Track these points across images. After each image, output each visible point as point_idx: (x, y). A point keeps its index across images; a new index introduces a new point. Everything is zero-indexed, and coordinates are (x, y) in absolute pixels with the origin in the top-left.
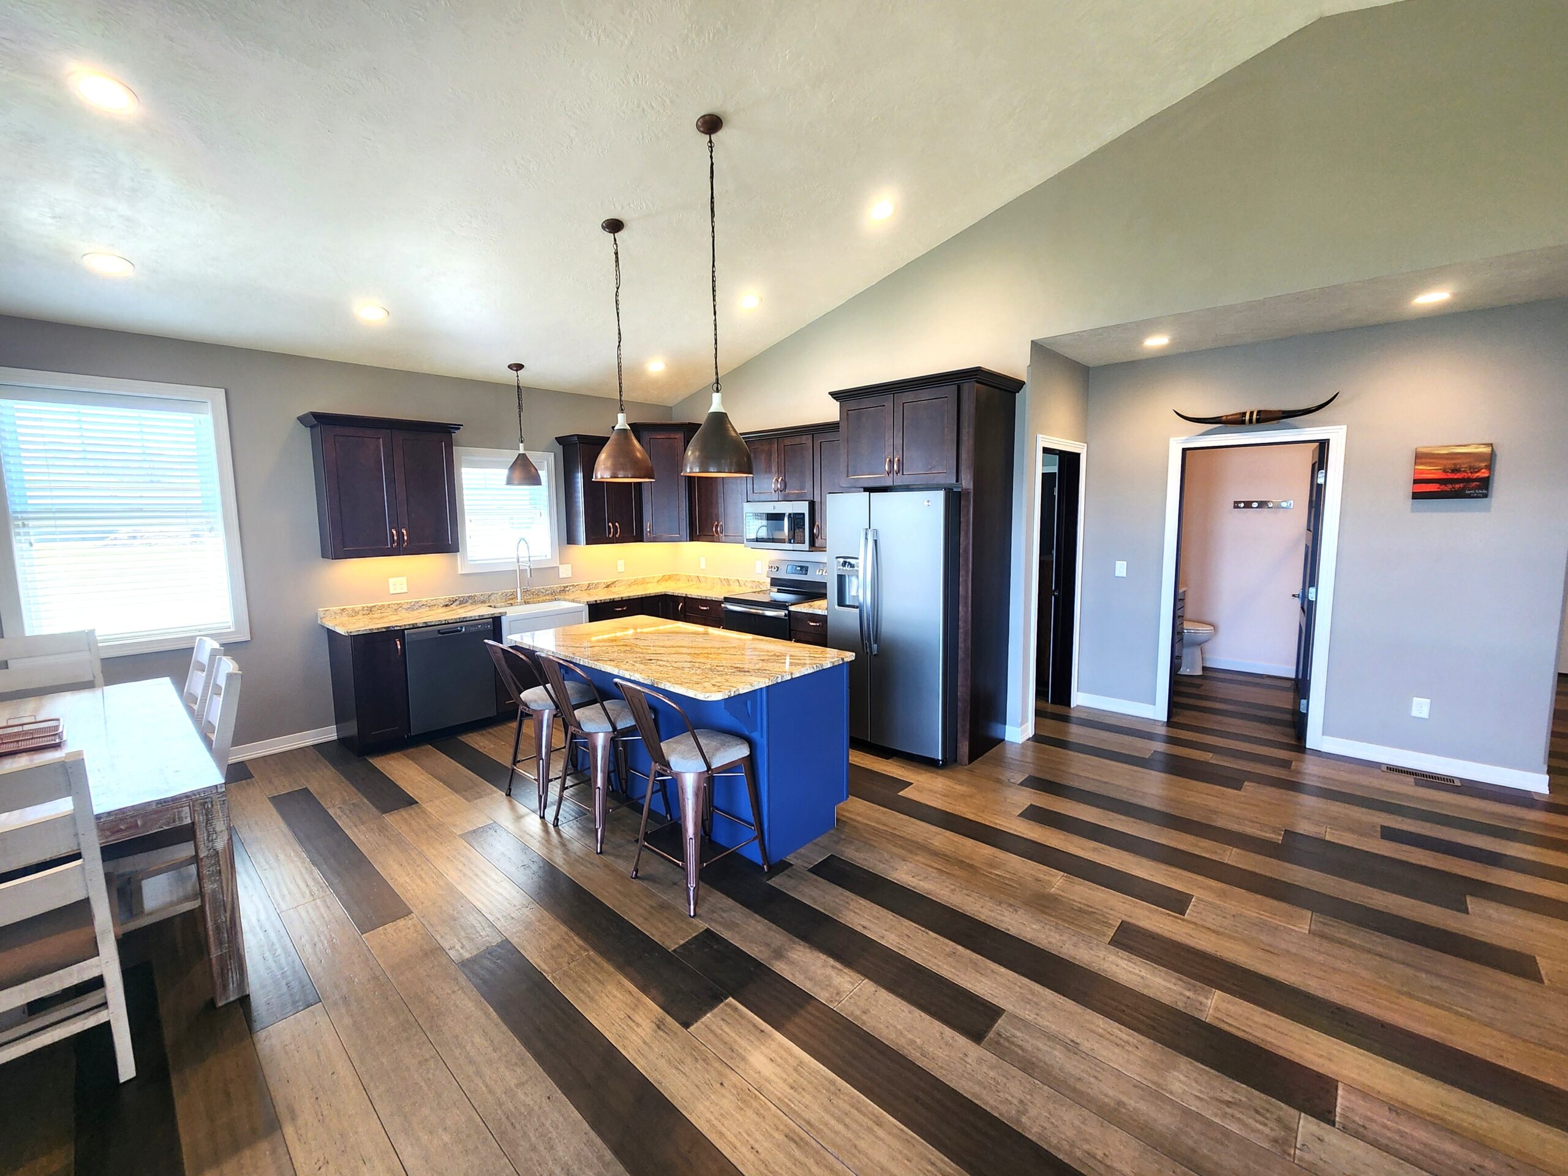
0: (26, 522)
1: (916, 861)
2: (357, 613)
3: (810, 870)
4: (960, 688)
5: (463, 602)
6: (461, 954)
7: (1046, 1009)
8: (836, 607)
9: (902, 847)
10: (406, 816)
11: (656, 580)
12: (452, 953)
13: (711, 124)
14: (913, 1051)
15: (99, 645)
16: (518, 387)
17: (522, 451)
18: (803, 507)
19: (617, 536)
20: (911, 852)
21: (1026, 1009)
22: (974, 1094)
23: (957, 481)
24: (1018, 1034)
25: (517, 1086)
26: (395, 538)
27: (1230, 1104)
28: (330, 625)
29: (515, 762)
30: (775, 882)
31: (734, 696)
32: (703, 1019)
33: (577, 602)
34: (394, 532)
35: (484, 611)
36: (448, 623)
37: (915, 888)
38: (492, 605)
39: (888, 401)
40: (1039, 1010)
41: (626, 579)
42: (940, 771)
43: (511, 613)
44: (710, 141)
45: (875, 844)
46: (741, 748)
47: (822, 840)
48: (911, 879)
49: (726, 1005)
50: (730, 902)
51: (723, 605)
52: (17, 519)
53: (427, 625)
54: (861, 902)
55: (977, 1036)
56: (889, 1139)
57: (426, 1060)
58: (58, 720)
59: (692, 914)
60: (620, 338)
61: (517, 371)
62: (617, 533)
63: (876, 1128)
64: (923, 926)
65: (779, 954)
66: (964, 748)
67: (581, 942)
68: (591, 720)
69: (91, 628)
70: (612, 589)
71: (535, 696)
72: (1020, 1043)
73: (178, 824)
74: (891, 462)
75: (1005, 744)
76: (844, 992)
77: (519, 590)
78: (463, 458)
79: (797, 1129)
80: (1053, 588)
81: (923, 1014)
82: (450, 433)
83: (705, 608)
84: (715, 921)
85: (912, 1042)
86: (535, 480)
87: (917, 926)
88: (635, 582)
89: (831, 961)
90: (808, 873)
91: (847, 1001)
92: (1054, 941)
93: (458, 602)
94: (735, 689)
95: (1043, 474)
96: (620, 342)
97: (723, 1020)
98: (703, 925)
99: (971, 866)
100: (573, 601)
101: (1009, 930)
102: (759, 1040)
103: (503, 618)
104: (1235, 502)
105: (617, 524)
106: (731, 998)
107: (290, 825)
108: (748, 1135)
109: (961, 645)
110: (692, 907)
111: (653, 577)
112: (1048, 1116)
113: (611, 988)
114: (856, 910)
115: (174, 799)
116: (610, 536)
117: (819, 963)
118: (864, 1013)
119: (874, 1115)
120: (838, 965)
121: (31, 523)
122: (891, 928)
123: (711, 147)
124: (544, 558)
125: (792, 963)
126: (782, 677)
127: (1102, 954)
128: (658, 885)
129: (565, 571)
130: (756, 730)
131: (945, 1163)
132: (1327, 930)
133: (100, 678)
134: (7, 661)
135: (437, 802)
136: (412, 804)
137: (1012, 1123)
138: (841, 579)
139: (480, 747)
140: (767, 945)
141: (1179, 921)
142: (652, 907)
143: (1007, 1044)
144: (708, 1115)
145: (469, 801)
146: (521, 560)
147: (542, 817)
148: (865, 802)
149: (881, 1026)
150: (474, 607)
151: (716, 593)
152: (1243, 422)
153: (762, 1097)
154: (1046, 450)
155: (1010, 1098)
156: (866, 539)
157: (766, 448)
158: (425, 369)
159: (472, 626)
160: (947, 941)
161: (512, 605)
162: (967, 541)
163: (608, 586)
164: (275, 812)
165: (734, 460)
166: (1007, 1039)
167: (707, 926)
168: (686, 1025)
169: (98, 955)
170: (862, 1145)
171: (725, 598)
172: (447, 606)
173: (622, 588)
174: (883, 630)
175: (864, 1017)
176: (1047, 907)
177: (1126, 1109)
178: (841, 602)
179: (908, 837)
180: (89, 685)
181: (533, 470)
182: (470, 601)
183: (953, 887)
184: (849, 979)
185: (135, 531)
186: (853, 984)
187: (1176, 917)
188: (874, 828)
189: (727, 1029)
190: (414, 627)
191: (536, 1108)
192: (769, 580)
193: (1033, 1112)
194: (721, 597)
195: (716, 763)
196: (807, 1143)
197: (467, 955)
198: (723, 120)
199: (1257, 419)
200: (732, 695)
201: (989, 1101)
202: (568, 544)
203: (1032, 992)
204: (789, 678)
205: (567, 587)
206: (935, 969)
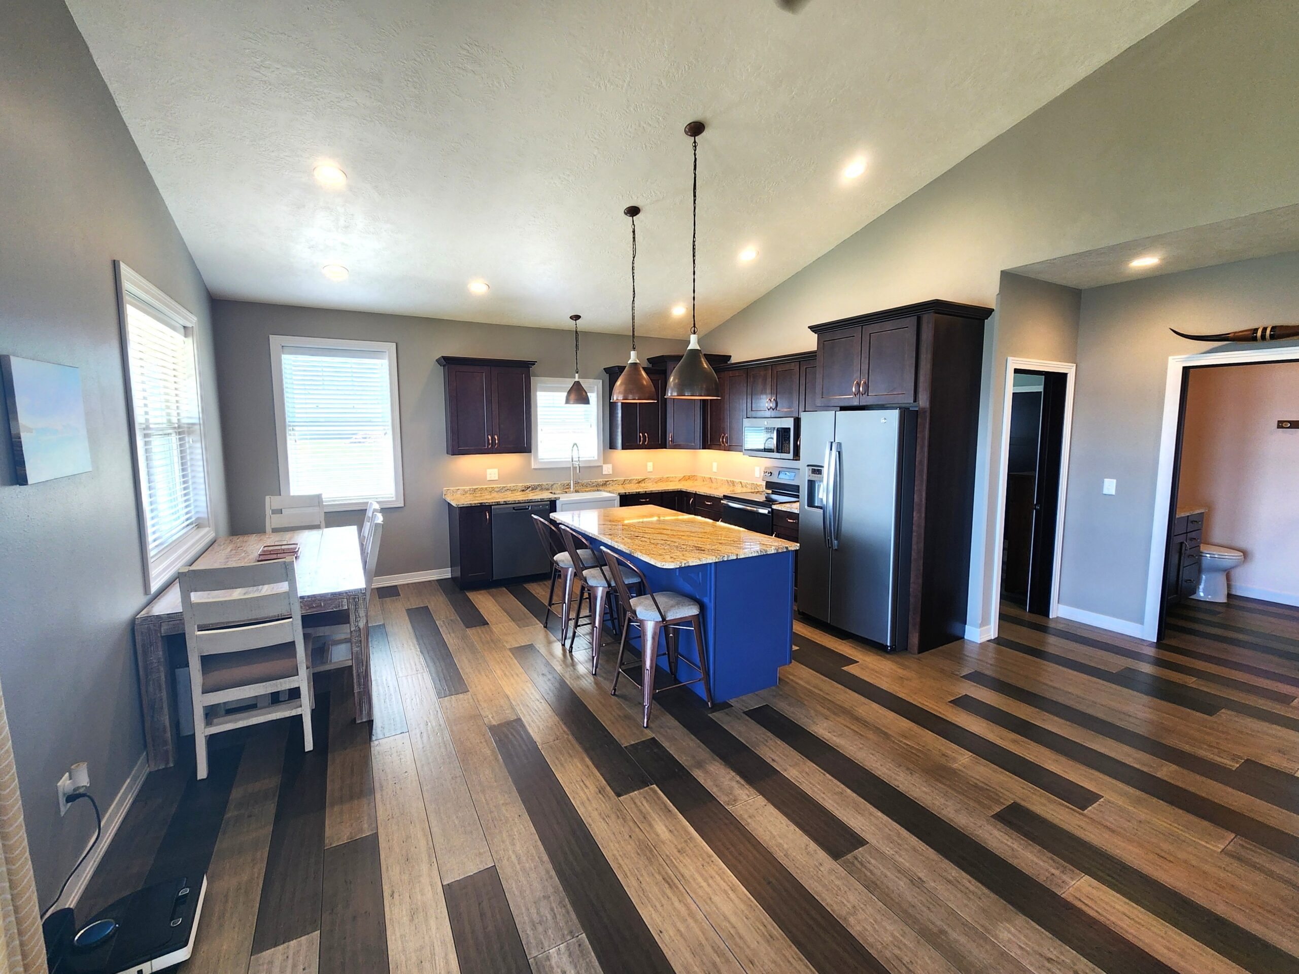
0: (294, 428)
1: (837, 721)
2: (466, 492)
3: (745, 713)
4: (912, 585)
5: (534, 488)
6: (490, 722)
7: (906, 850)
8: (806, 507)
9: (828, 709)
10: (480, 632)
11: (677, 480)
12: (486, 720)
13: (696, 129)
14: (778, 851)
15: (324, 503)
16: (576, 332)
17: (577, 379)
18: (789, 423)
19: (646, 443)
20: (835, 714)
21: (887, 846)
22: (816, 892)
23: (915, 401)
24: (873, 861)
25: (503, 804)
26: (490, 442)
27: (1051, 961)
28: (448, 500)
29: (550, 604)
30: (715, 716)
31: (685, 567)
32: (631, 794)
33: (612, 493)
34: (490, 437)
35: (546, 495)
36: (520, 503)
37: (827, 740)
38: (553, 492)
39: (857, 331)
40: (900, 850)
41: (654, 477)
42: (888, 656)
43: (563, 499)
44: (695, 142)
45: (806, 702)
46: (691, 608)
47: (763, 693)
48: (827, 733)
49: (650, 789)
50: (677, 723)
51: (722, 501)
52: (290, 426)
53: (506, 503)
54: (779, 742)
55: (836, 855)
56: (737, 901)
57: (456, 777)
58: (297, 544)
59: (645, 726)
60: (634, 294)
61: (576, 320)
62: (645, 441)
63: (730, 892)
64: (822, 769)
65: (700, 765)
66: (914, 639)
67: (566, 729)
68: (594, 577)
69: (320, 493)
70: (643, 485)
71: (563, 558)
72: (872, 868)
73: (341, 608)
74: (858, 385)
75: (963, 642)
76: (741, 800)
77: (572, 482)
78: (539, 385)
79: (673, 877)
80: (1035, 503)
81: (797, 829)
82: (529, 367)
83: (709, 503)
84: (661, 734)
85: (780, 845)
86: (586, 401)
87: (818, 768)
88: (661, 480)
89: (738, 778)
90: (743, 715)
91: (740, 807)
92: (937, 802)
93: (530, 489)
94: (685, 562)
95: (1013, 393)
96: (634, 298)
97: (645, 797)
98: (650, 734)
99: (885, 734)
100: (610, 492)
101: (899, 787)
102: (665, 816)
103: (557, 501)
104: (1279, 422)
105: (646, 434)
106: (655, 786)
107: (413, 627)
108: (638, 871)
109: (914, 547)
110: (646, 720)
111: (676, 477)
112: (874, 923)
113: (577, 762)
114: (771, 747)
115: (340, 594)
116: (641, 443)
117: (728, 777)
118: (750, 817)
119: (732, 883)
120: (743, 782)
121: (296, 428)
122: (795, 765)
123: (695, 146)
124: (593, 459)
125: (706, 772)
126: (728, 556)
127: (979, 823)
128: (627, 702)
129: (607, 469)
130: (706, 596)
131: (774, 927)
132: (1243, 853)
133: (323, 524)
134: (281, 510)
135: (500, 625)
136: (484, 625)
137: (840, 918)
138: (811, 484)
139: (536, 593)
140: (693, 757)
141: (1077, 815)
142: (619, 716)
143: (859, 866)
144: (616, 852)
145: (520, 627)
146: (574, 460)
147: (563, 645)
148: (811, 670)
149: (761, 829)
150: (540, 492)
151: (718, 491)
152: (1255, 339)
153: (655, 851)
154: (1017, 371)
155: (845, 902)
156: (831, 449)
157: (762, 373)
158: (515, 322)
159: (535, 506)
160: (839, 783)
161: (566, 492)
162: (922, 455)
163: (639, 482)
164: (407, 618)
165: (704, 386)
166: (862, 864)
167: (654, 736)
168: (619, 795)
169: (298, 675)
170: (715, 898)
171: (724, 496)
172: (523, 491)
173: (650, 484)
174: (843, 529)
175: (749, 820)
176: (943, 777)
177: (946, 937)
178: (811, 503)
179: (838, 703)
180: (317, 527)
181: (584, 393)
182: (539, 488)
183: (861, 746)
184: (748, 793)
185: (366, 434)
186: (749, 796)
187: (1073, 810)
188: (810, 691)
189: (645, 804)
190: (498, 504)
191: (510, 819)
192: (764, 484)
193: (861, 916)
194: (721, 495)
195: (670, 616)
196: (677, 887)
197: (494, 723)
198: (705, 125)
199: (1270, 335)
200: (683, 566)
201: (827, 899)
202: (610, 448)
203: (899, 835)
204: (735, 558)
205: (608, 481)
206: (821, 801)
